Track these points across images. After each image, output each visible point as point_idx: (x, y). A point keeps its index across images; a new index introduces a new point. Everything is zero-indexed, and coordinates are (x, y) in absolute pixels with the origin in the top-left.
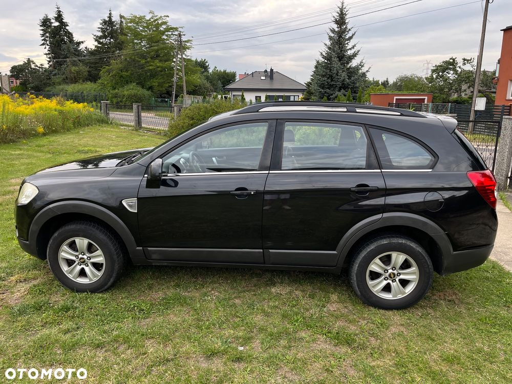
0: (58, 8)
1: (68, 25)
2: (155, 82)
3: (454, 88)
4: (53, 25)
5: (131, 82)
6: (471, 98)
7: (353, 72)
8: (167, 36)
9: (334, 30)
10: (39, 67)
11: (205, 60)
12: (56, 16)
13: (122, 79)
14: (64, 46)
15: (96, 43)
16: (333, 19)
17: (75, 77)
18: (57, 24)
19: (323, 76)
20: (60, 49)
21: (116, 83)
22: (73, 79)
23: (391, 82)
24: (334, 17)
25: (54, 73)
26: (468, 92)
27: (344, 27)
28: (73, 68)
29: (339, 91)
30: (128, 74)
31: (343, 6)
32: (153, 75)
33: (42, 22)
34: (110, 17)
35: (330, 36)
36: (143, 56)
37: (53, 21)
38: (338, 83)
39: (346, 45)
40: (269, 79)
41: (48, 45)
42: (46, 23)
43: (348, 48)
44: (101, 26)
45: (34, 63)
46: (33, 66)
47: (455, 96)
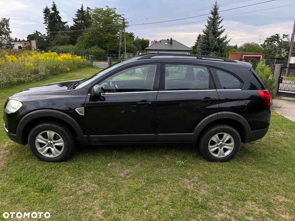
0: (54, 3)
1: (59, 13)
2: (108, 45)
3: (277, 51)
4: (51, 12)
5: (95, 45)
6: (287, 57)
7: (220, 41)
8: (115, 19)
9: (211, 18)
10: (43, 36)
11: (132, 33)
12: (53, 7)
13: (90, 43)
14: (57, 24)
15: (74, 23)
16: (210, 11)
17: (63, 42)
18: (53, 12)
19: (204, 43)
20: (54, 26)
21: (87, 46)
22: (62, 43)
23: (239, 46)
24: (211, 11)
25: (51, 39)
26: (285, 53)
27: (217, 16)
28: (62, 37)
29: (213, 51)
30: (93, 41)
31: (216, 4)
32: (107, 41)
33: (45, 11)
34: (82, 8)
35: (208, 21)
36: (101, 31)
37: (50, 10)
38: (212, 47)
39: (218, 26)
40: (170, 44)
41: (47, 24)
42: (46, 11)
43: (218, 28)
44: (77, 13)
45: (40, 34)
46: (40, 35)
47: (277, 56)
